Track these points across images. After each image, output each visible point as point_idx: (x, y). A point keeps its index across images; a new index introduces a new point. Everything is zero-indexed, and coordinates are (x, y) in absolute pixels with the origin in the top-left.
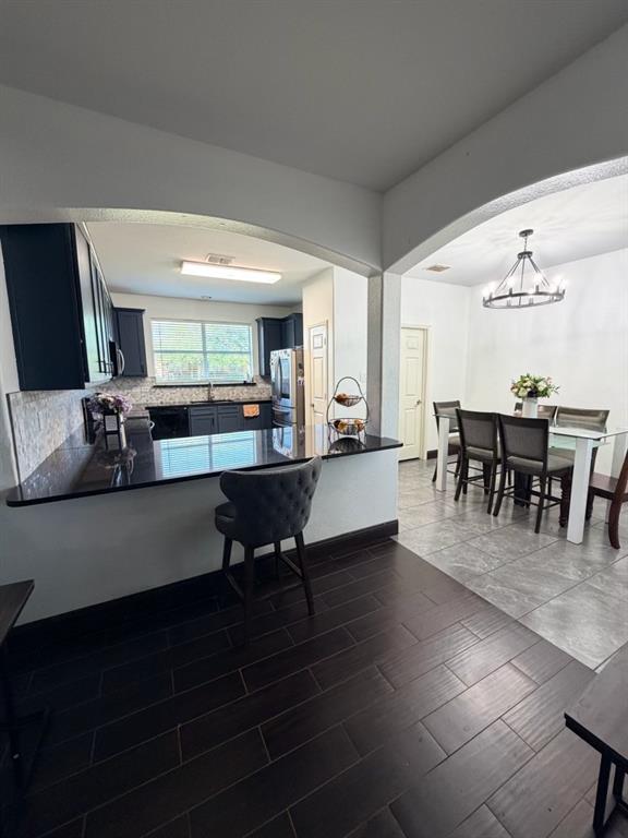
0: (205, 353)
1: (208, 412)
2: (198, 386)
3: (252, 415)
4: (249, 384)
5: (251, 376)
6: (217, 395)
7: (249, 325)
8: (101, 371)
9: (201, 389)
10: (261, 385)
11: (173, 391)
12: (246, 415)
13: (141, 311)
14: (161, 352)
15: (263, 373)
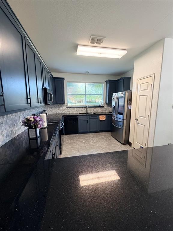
0: (85, 95)
1: (86, 118)
2: (82, 107)
3: (103, 120)
4: (102, 107)
5: (102, 103)
6: (89, 111)
7: (102, 83)
8: (38, 102)
9: (84, 108)
10: (106, 107)
11: (74, 109)
12: (100, 120)
13: (63, 79)
14: (70, 94)
15: (107, 103)
